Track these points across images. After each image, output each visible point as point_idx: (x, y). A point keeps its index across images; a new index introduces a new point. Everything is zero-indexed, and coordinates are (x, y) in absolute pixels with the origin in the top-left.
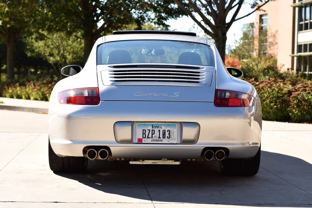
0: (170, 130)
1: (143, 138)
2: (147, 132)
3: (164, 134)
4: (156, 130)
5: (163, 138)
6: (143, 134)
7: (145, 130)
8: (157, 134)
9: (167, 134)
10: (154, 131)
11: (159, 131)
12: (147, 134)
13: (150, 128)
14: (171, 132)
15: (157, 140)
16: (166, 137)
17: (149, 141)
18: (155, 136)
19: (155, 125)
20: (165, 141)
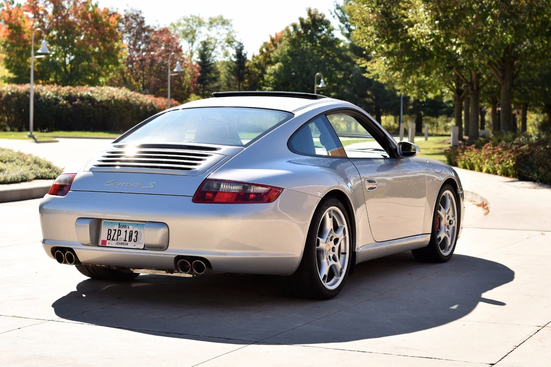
0: (137, 231)
1: (108, 239)
2: (113, 232)
3: (131, 236)
4: (123, 230)
5: (129, 241)
6: (108, 234)
7: (111, 230)
9: (134, 237)
10: (120, 231)
11: (126, 231)
12: (112, 235)
13: (117, 227)
14: (138, 234)
15: (122, 243)
16: (133, 240)
17: (113, 244)
18: (121, 238)
19: (122, 224)
20: (131, 245)
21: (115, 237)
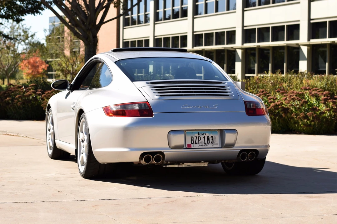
0: (212, 137)
1: (192, 143)
2: (195, 138)
3: (208, 140)
4: (202, 137)
5: (208, 143)
6: (191, 140)
7: (193, 137)
8: (202, 140)
11: (204, 137)
12: (194, 140)
13: (197, 135)
14: (214, 138)
16: (210, 142)
18: (201, 142)
20: (210, 145)
21: (197, 141)
